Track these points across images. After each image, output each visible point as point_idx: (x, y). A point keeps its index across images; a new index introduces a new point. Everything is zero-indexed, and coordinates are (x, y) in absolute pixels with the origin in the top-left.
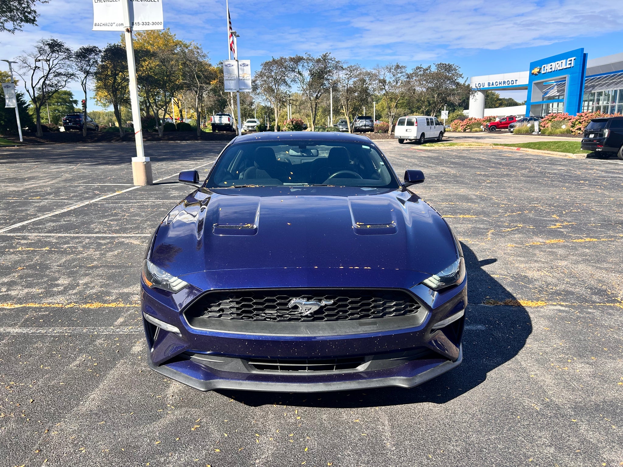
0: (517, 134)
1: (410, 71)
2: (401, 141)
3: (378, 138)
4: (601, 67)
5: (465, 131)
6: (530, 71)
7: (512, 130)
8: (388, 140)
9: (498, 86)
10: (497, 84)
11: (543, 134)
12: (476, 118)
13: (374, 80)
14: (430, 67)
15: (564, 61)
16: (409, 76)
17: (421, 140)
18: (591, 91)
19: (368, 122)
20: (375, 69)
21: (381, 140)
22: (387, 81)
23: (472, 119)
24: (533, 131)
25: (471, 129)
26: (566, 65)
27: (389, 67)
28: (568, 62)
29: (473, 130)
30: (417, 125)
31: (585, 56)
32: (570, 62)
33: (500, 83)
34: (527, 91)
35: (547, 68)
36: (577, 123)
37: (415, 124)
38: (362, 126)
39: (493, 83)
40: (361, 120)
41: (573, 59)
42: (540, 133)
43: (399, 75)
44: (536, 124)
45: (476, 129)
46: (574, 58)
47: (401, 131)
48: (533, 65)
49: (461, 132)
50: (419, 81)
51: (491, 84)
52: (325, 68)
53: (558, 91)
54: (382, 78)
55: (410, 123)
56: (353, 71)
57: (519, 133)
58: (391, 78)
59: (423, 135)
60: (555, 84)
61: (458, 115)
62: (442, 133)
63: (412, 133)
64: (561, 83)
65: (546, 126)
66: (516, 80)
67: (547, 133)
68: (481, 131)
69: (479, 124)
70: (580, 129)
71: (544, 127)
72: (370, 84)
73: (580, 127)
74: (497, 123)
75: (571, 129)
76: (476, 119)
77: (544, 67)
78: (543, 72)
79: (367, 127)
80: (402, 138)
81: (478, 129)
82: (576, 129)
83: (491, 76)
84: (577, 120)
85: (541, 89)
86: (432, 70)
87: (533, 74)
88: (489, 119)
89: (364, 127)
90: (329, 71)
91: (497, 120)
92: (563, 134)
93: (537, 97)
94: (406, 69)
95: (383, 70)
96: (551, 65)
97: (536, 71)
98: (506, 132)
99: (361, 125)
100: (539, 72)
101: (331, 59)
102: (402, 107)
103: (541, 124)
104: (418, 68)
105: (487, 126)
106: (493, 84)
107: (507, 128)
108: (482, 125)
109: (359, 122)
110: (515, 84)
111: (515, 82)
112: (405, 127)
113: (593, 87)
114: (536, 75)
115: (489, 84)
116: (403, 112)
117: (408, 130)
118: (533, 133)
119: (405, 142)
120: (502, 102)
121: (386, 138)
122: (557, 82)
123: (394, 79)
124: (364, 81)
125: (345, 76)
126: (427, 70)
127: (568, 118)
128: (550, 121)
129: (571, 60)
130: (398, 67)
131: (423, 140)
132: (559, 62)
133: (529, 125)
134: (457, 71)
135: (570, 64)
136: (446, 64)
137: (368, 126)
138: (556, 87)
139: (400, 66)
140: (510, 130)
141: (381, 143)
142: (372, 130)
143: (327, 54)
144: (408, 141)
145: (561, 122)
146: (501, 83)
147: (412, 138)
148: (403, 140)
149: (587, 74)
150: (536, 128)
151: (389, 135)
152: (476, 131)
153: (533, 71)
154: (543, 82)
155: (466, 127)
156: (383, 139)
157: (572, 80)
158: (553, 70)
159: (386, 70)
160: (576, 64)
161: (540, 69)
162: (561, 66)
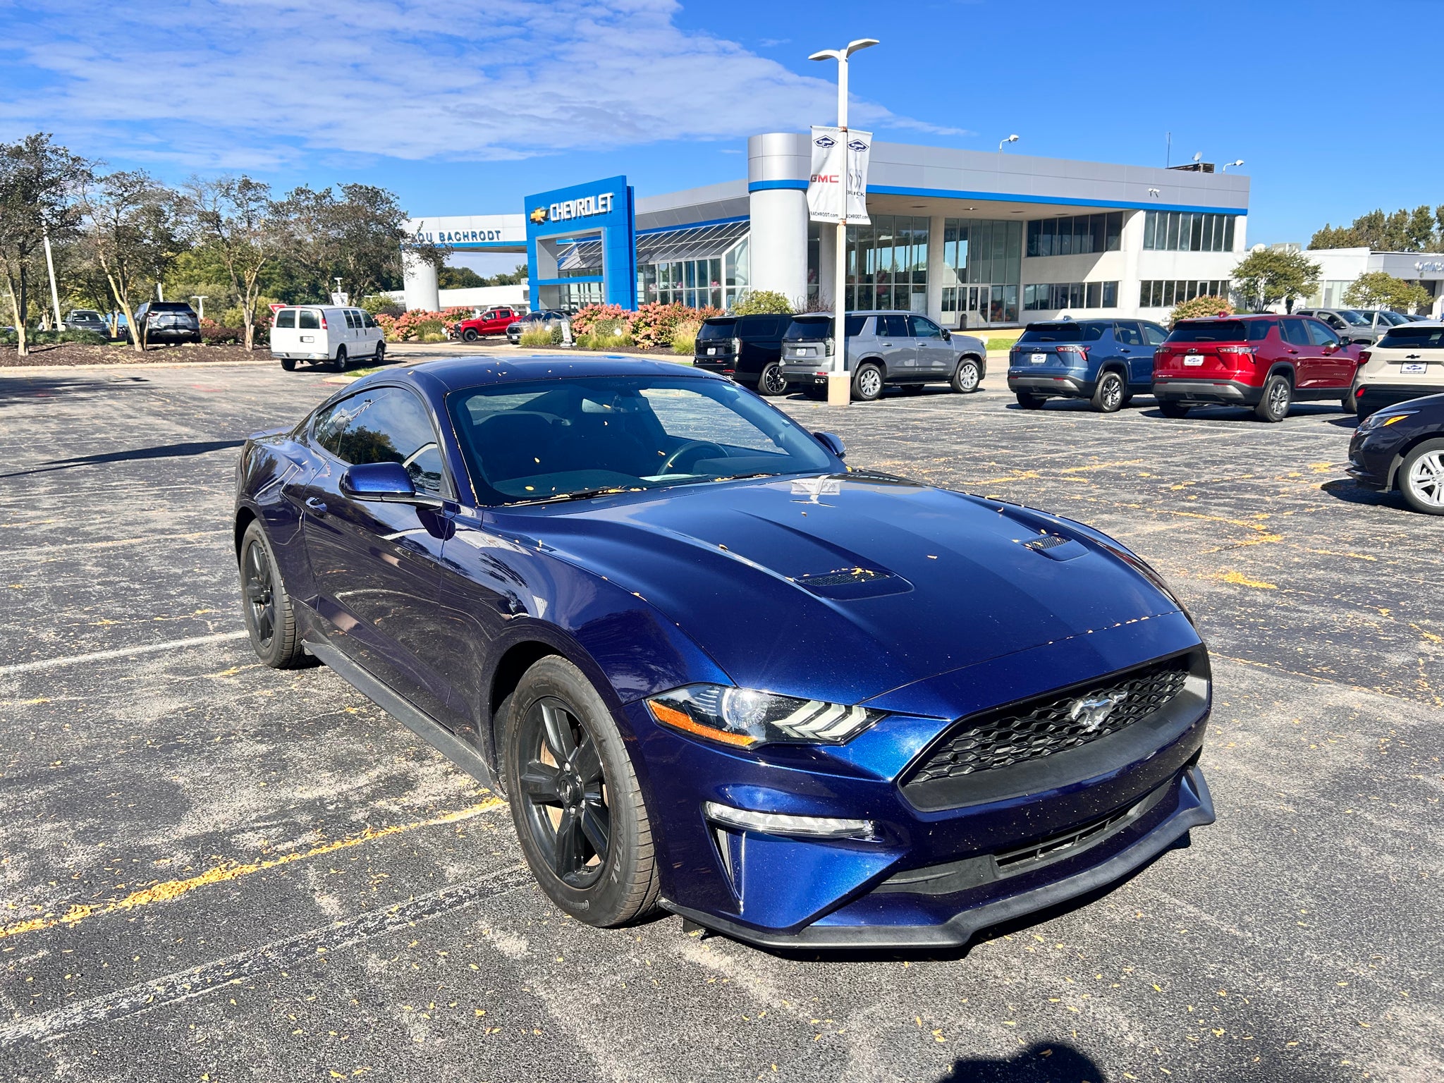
0: (528, 347)
1: (279, 197)
2: (289, 364)
3: (221, 359)
4: (657, 215)
5: (406, 339)
6: (528, 216)
7: (515, 337)
8: (248, 362)
9: (462, 241)
10: (458, 236)
11: (582, 346)
12: (427, 311)
13: (189, 213)
14: (329, 191)
15: (592, 199)
16: (277, 209)
17: (338, 363)
18: (647, 262)
19: (182, 319)
20: (188, 186)
21: (231, 363)
22: (223, 220)
23: (418, 311)
24: (561, 341)
25: (421, 335)
26: (597, 207)
27: (225, 185)
28: (601, 203)
29: (426, 337)
30: (326, 328)
31: (629, 191)
32: (604, 202)
33: (465, 236)
34: (526, 255)
35: (562, 211)
36: (642, 324)
37: (321, 324)
38: (166, 328)
39: (449, 234)
40: (161, 313)
41: (608, 195)
42: (574, 344)
43: (253, 205)
44: (565, 325)
45: (432, 335)
46: (611, 194)
47: (284, 340)
48: (531, 203)
49: (398, 342)
50: (308, 221)
51: (446, 237)
52: (40, 173)
53: (583, 258)
54: (209, 209)
55: (308, 323)
56: (132, 186)
57: (531, 344)
58: (232, 211)
59: (342, 349)
60: (575, 243)
61: (381, 304)
62: (381, 346)
63: (318, 345)
64: (588, 244)
65: (584, 330)
66: (498, 232)
67: (590, 344)
68: (445, 340)
69: (437, 325)
70: (648, 337)
71: (580, 332)
72: (176, 223)
73: (648, 332)
74: (477, 322)
75: (633, 336)
76: (426, 314)
77: (555, 208)
78: (553, 219)
79: (182, 331)
80: (292, 357)
81: (437, 336)
82: (641, 336)
83: (443, 219)
84: (640, 320)
85: (553, 253)
86: (334, 198)
87: (533, 221)
88: (458, 314)
89: (173, 331)
90: (53, 183)
91: (477, 315)
92: (619, 347)
93: (547, 271)
94: (271, 191)
95: (210, 191)
96: (568, 206)
97: (539, 214)
98: (500, 343)
99: (163, 325)
100: (546, 218)
101: (54, 152)
102: (218, 279)
103: (574, 326)
104: (300, 192)
105: (457, 328)
106: (450, 238)
107: (505, 334)
108: (443, 326)
109: (157, 317)
110: (495, 240)
111: (495, 234)
112: (297, 331)
113: (651, 253)
114: (540, 223)
115: (442, 235)
116: (224, 293)
117: (304, 339)
118: (562, 345)
119: (298, 365)
120: (452, 276)
121: (242, 357)
122: (577, 240)
123: (239, 213)
124: (159, 213)
125: (108, 199)
126: (325, 197)
127: (622, 315)
128: (590, 320)
129: (606, 198)
130: (247, 185)
131: (343, 361)
132: (581, 200)
133: (549, 328)
134: (393, 205)
135: (605, 206)
136: (367, 188)
137: (184, 327)
138: (577, 250)
139: (254, 181)
140: (510, 338)
141: (236, 370)
142: (196, 339)
143: (43, 138)
144: (306, 364)
145: (612, 323)
146: (467, 236)
147: (317, 357)
148: (294, 361)
149: (637, 226)
150: (567, 335)
151: (248, 350)
152: (434, 341)
153: (533, 216)
154: (554, 240)
155: (408, 332)
156: (234, 360)
157: (612, 237)
158: (574, 215)
159: (217, 191)
160: (615, 205)
161: (547, 212)
162: (589, 209)
